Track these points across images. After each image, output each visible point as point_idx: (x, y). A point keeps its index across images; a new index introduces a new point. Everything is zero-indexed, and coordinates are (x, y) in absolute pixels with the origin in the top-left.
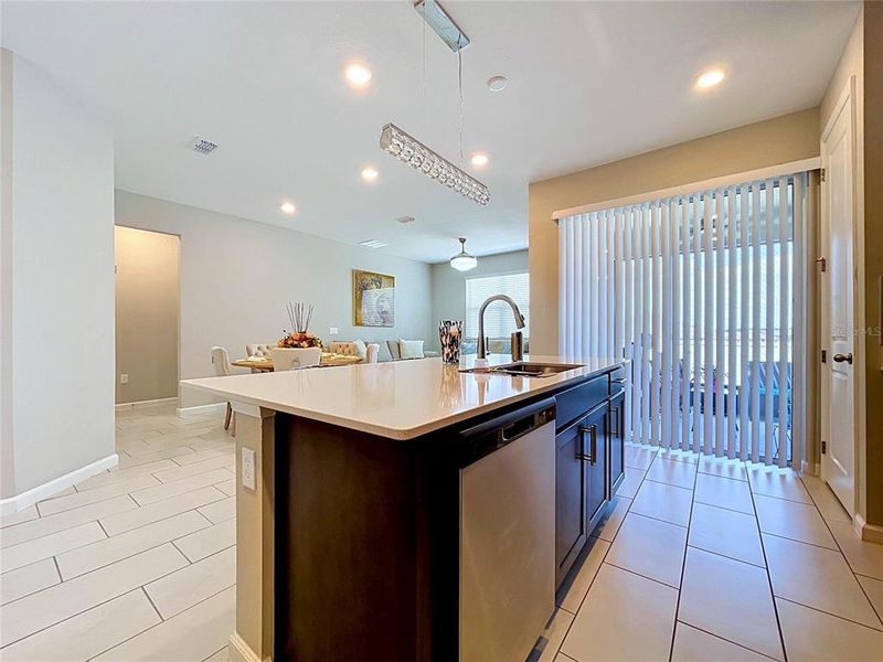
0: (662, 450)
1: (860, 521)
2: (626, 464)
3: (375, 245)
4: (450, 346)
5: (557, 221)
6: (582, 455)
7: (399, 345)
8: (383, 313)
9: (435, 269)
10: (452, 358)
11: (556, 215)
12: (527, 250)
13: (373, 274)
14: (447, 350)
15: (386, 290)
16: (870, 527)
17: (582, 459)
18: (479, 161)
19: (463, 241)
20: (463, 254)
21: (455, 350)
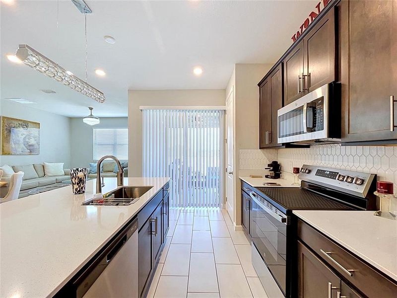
0: (183, 208)
1: (235, 224)
2: (170, 219)
3: (22, 102)
4: (78, 184)
5: (142, 110)
6: (151, 231)
7: (43, 167)
8: (30, 146)
9: (73, 121)
10: (80, 191)
11: (141, 107)
12: (127, 117)
13: (20, 120)
14: (76, 186)
15: (33, 131)
16: (237, 226)
17: (151, 234)
18: (100, 73)
19: (91, 109)
20: (91, 116)
21: (82, 186)
